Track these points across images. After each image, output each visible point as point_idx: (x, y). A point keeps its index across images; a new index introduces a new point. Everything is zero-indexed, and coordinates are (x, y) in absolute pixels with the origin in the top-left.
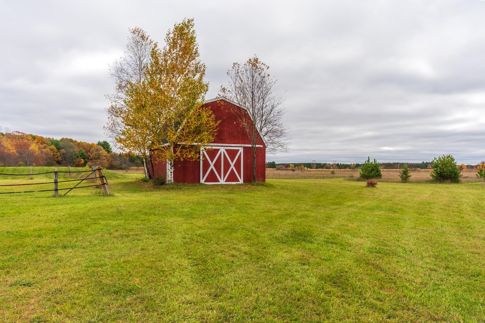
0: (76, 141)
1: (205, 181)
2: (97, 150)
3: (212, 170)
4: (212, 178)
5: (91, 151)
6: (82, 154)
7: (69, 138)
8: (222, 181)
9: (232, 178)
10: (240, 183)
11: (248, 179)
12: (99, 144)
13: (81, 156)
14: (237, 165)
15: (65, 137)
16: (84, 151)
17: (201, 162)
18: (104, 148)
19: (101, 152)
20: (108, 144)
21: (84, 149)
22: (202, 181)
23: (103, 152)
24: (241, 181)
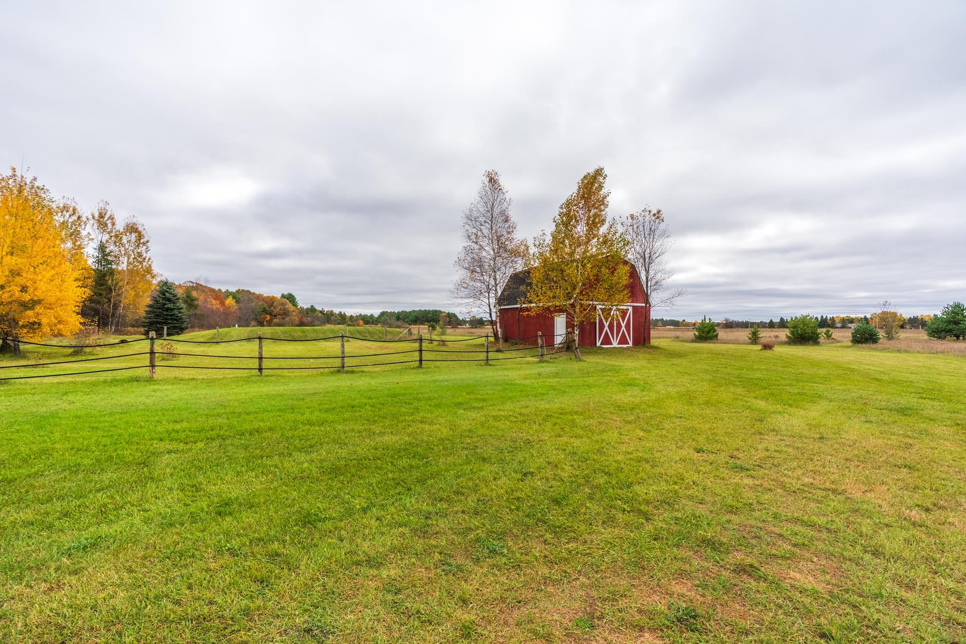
0: (254, 294)
1: (602, 344)
2: (282, 304)
3: (606, 332)
4: (607, 341)
5: (274, 304)
6: (264, 309)
7: (246, 289)
8: (615, 344)
9: (623, 341)
10: (630, 345)
11: (636, 343)
12: (283, 296)
13: (263, 312)
14: (627, 326)
15: (242, 288)
16: (266, 305)
17: (597, 322)
18: (290, 301)
19: (287, 306)
20: (293, 296)
21: (266, 302)
22: (598, 344)
23: (289, 306)
24: (631, 344)
